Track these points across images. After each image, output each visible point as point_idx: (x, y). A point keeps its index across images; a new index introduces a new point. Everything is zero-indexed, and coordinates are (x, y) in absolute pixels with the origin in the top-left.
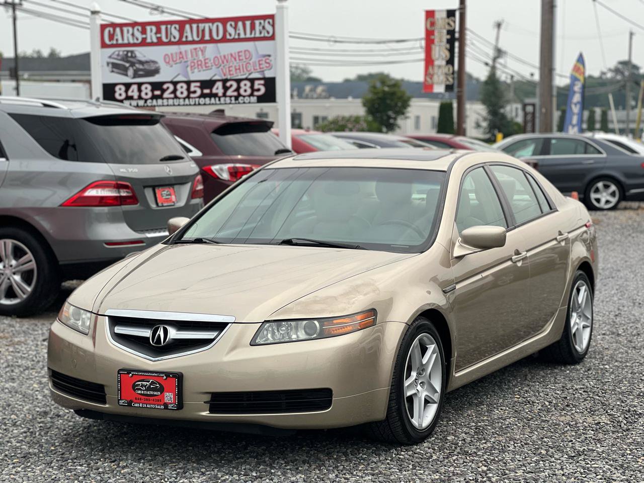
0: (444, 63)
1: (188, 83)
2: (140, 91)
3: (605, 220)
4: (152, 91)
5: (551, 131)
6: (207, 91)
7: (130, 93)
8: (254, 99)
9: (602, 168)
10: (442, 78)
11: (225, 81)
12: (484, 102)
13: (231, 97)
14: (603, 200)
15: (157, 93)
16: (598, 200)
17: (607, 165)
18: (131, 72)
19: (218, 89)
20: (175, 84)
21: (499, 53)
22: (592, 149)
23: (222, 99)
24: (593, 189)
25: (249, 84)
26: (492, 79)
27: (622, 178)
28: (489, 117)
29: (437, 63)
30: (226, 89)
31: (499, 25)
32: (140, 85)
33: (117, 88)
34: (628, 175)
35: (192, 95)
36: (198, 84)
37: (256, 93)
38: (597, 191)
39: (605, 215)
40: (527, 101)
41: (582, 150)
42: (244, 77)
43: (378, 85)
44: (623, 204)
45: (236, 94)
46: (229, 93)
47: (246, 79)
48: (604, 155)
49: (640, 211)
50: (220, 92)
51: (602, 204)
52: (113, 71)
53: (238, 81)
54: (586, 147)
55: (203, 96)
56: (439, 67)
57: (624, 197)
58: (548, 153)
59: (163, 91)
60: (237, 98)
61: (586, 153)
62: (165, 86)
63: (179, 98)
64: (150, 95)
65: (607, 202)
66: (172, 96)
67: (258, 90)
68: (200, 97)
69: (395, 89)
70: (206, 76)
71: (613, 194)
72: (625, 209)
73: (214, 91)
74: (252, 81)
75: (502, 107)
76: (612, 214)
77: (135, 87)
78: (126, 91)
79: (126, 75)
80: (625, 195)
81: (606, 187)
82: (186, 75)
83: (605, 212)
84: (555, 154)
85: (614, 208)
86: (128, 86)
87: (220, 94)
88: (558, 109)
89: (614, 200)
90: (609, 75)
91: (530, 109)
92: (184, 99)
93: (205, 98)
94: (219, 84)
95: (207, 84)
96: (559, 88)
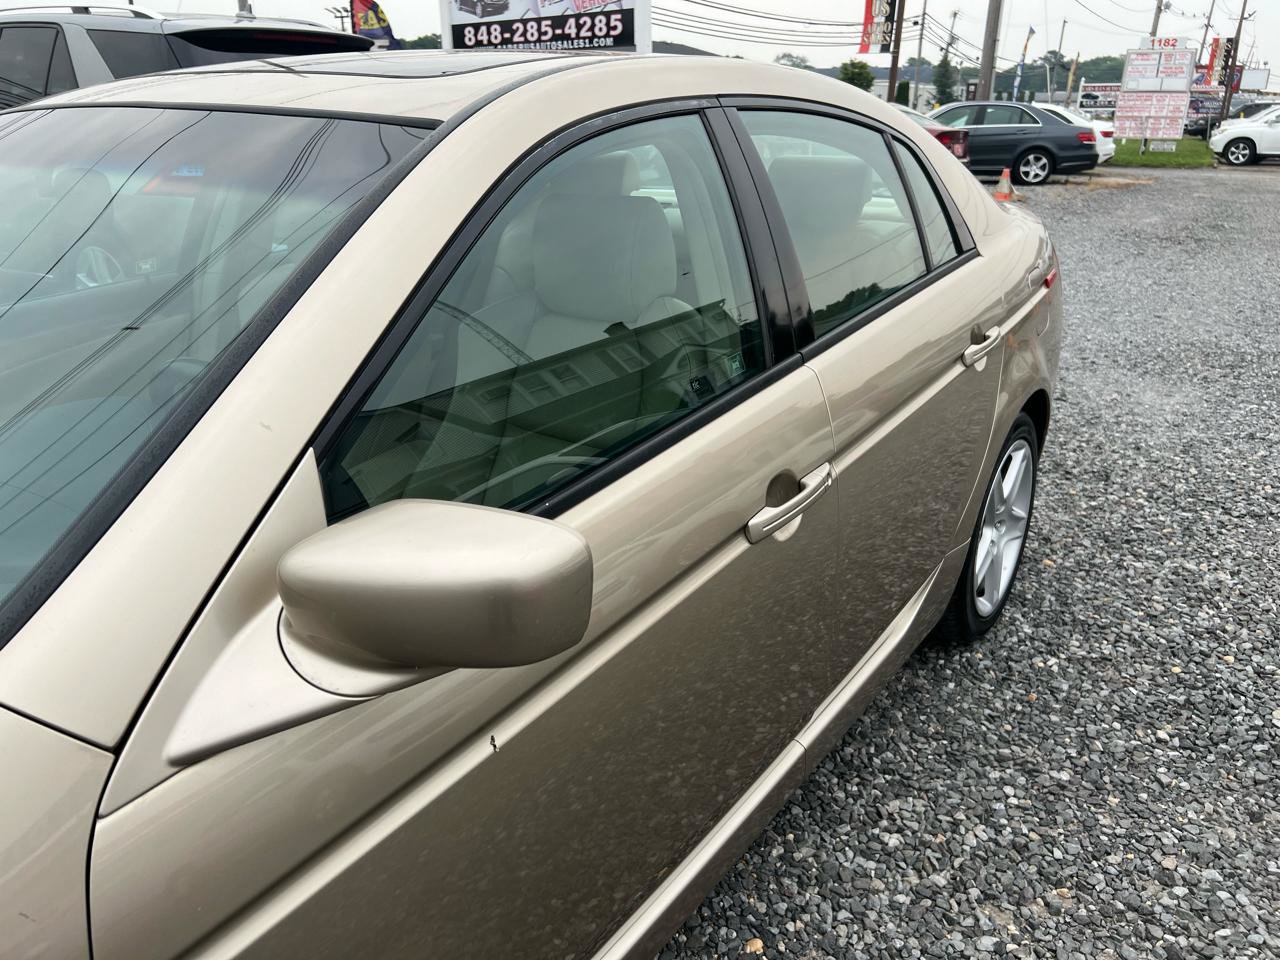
0: (883, 19)
1: (539, 21)
2: (489, 33)
3: (1033, 197)
4: (502, 33)
5: (988, 99)
6: (559, 31)
7: (479, 38)
8: (610, 41)
9: (1035, 139)
10: (880, 37)
11: (578, 17)
12: (935, 83)
13: (584, 38)
14: (1032, 174)
15: (507, 35)
16: (1027, 174)
17: (1042, 135)
18: (479, 10)
19: (571, 28)
20: (525, 22)
21: (953, 39)
22: (1028, 118)
23: (575, 41)
24: (1023, 162)
25: (604, 19)
26: (945, 63)
27: (1055, 150)
28: (938, 96)
29: (876, 20)
30: (579, 27)
31: (955, 14)
32: (489, 25)
33: (467, 30)
34: (1062, 147)
35: (544, 38)
36: (549, 22)
37: (612, 33)
38: (1027, 163)
39: (1032, 191)
40: (971, 81)
41: (1017, 118)
42: (599, 10)
43: (850, 69)
44: (1053, 177)
45: (589, 34)
46: (583, 33)
47: (601, 13)
48: (1040, 125)
49: (1069, 186)
50: (573, 32)
51: (1030, 179)
52: (461, 9)
53: (593, 16)
54: (1023, 116)
55: (555, 38)
56: (878, 24)
57: (1054, 170)
58: (982, 123)
59: (513, 33)
60: (591, 40)
61: (1020, 123)
62: (514, 27)
63: (530, 42)
64: (499, 39)
65: (1036, 176)
66: (522, 39)
67: (615, 28)
68: (551, 40)
69: (863, 71)
70: (556, 10)
71: (1043, 168)
72: (1054, 183)
73: (567, 31)
74: (608, 15)
75: (949, 87)
76: (1039, 189)
77: (483, 29)
78: (476, 35)
79: (475, 13)
80: (1055, 167)
81: (1037, 159)
82: (537, 11)
83: (1033, 187)
84: (988, 124)
85: (1042, 183)
86: (476, 27)
87: (573, 36)
88: (995, 91)
89: (1043, 174)
90: (1039, 63)
91: (972, 88)
92: (535, 42)
93: (556, 41)
94: (572, 21)
95: (559, 21)
96: (998, 73)
